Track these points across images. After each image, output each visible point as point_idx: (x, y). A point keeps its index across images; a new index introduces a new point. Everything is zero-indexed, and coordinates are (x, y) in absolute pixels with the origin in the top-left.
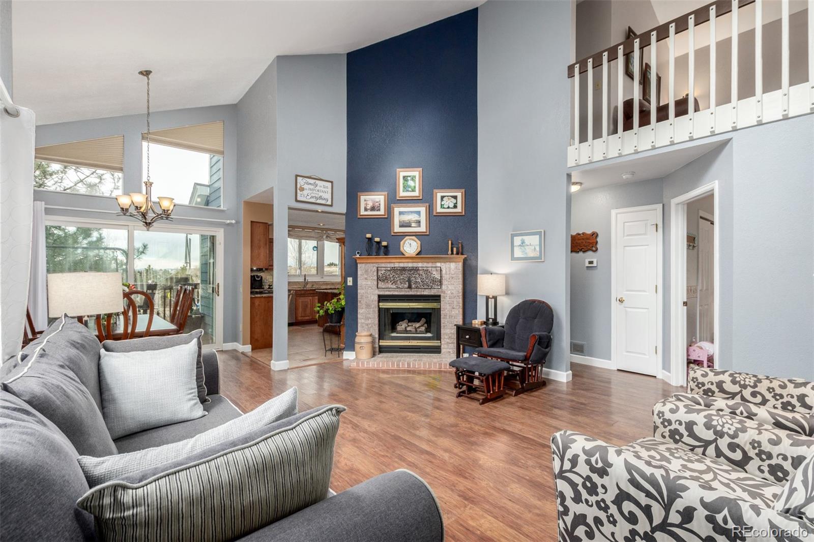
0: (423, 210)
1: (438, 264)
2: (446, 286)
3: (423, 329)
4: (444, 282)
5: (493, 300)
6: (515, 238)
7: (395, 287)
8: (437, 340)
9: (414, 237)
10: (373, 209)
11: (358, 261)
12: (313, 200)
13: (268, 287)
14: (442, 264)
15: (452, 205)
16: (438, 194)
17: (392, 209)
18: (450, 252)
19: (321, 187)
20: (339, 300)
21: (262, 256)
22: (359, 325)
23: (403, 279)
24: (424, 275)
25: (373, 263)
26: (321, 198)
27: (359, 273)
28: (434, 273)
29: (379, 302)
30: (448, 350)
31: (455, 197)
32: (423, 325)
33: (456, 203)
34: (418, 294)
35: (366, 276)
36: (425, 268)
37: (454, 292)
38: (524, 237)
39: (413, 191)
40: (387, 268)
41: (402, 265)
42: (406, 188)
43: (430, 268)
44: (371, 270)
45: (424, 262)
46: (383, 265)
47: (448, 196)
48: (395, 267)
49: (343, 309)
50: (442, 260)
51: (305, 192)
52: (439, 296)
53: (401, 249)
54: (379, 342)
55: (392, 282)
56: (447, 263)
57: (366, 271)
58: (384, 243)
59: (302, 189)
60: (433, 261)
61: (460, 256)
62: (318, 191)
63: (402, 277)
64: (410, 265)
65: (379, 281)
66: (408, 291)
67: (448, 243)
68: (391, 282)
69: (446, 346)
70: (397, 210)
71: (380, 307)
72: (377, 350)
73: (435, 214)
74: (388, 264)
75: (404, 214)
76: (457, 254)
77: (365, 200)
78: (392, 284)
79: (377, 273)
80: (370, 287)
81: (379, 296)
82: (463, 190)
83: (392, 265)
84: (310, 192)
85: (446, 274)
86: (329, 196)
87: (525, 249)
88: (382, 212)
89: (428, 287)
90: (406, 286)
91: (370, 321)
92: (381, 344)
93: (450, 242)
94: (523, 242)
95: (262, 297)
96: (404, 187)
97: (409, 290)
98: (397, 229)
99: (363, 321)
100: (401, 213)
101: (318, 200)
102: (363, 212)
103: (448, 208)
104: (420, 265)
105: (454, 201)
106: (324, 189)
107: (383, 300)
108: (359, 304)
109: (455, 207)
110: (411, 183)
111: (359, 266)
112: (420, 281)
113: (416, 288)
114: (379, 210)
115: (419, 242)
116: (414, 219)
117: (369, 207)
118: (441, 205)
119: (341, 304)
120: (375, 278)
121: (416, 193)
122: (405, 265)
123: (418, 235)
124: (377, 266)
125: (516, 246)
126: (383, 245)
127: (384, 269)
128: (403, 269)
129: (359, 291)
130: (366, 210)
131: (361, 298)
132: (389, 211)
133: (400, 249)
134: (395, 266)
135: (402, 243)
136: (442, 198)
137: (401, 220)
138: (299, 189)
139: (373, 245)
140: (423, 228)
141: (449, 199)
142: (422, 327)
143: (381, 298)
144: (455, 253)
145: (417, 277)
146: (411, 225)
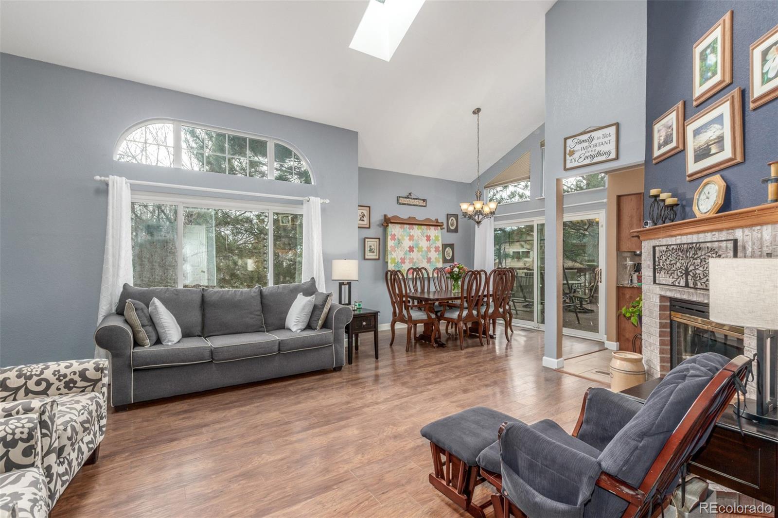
0: (726, 108)
7: (671, 283)
9: (716, 177)
10: (666, 142)
12: (588, 161)
16: (755, 50)
19: (599, 138)
22: (643, 343)
23: (681, 267)
26: (599, 154)
29: (671, 309)
36: (711, 245)
39: (713, 73)
42: (704, 75)
45: (715, 231)
46: (664, 241)
47: (775, 46)
51: (576, 156)
53: (695, 206)
55: (669, 273)
56: (756, 228)
59: (572, 153)
62: (595, 146)
63: (679, 265)
65: (656, 271)
66: (685, 293)
70: (691, 129)
71: (672, 318)
73: (751, 106)
75: (699, 133)
77: (659, 131)
78: (670, 276)
79: (655, 257)
81: (661, 298)
84: (584, 152)
86: (612, 147)
88: (674, 143)
90: (683, 281)
96: (700, 77)
97: (685, 290)
98: (692, 166)
99: (646, 337)
100: (696, 133)
101: (596, 158)
102: (656, 152)
106: (605, 140)
110: (711, 59)
111: (643, 244)
112: (701, 273)
114: (672, 141)
115: (724, 184)
116: (715, 137)
117: (662, 140)
118: (762, 74)
121: (718, 77)
123: (723, 170)
126: (666, 204)
128: (680, 249)
129: (643, 287)
130: (659, 146)
131: (645, 299)
133: (693, 206)
135: (696, 194)
136: (765, 55)
137: (697, 147)
138: (568, 154)
140: (727, 152)
145: (698, 265)
146: (710, 151)
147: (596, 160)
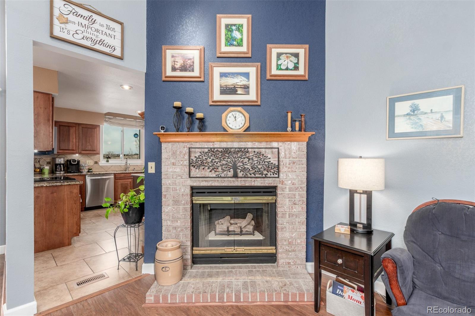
0: (252, 71)
1: (275, 145)
2: (285, 174)
3: (250, 228)
4: (283, 169)
5: (364, 197)
6: (397, 104)
7: (214, 176)
8: (271, 246)
9: (239, 109)
10: (184, 68)
11: (161, 140)
12: (88, 43)
13: (87, 171)
14: (280, 144)
15: (291, 66)
16: (273, 49)
17: (210, 70)
18: (289, 129)
19: (101, 25)
20: (138, 192)
21: (42, 134)
22: (164, 228)
23: (226, 164)
24: (255, 159)
25: (183, 142)
26: (101, 42)
27: (164, 156)
28: (269, 156)
29: (192, 195)
30: (288, 261)
31: (297, 55)
32: (250, 222)
33: (298, 63)
34: (247, 184)
35: (173, 161)
36: (256, 150)
37: (296, 182)
38: (416, 102)
39: (240, 45)
40: (203, 150)
41: (224, 145)
42: (230, 41)
43: (263, 150)
44: (181, 152)
45: (255, 141)
46: (198, 145)
47: (286, 54)
48: (214, 148)
49: (142, 205)
50: (279, 139)
51: (71, 27)
52: (275, 188)
53: (224, 123)
54: (192, 250)
55: (211, 168)
56: (287, 143)
57: (174, 153)
58: (199, 115)
59: (64, 20)
60: (268, 139)
61: (303, 132)
62: (97, 31)
63: (224, 162)
64: (236, 145)
65: (192, 168)
66: (234, 181)
67: (287, 116)
68: (209, 168)
69: (284, 256)
70: (217, 71)
71: (194, 202)
72: (189, 262)
73: (268, 77)
74: (205, 144)
75: (226, 76)
76: (300, 130)
77: (173, 57)
78: (211, 171)
79: (190, 156)
80: (179, 176)
81: (192, 188)
82: (307, 46)
83: (210, 145)
84: (81, 28)
85: (285, 157)
86: (116, 43)
87: (420, 119)
88: (196, 73)
89: (260, 176)
90: (231, 174)
91: (179, 224)
92: (195, 252)
93: (289, 115)
94: (415, 110)
95: (42, 187)
96: (226, 40)
97: (234, 179)
98: (217, 96)
99: (169, 223)
100: (222, 75)
101: (98, 45)
102: (169, 72)
103: (287, 69)
104: (249, 145)
105: (294, 60)
106: (108, 32)
107: (197, 193)
108: (163, 199)
109: (296, 68)
110: (236, 34)
111: (164, 146)
112: (250, 167)
113: (245, 177)
114: (193, 71)
115: (247, 115)
116: (241, 84)
117: (178, 66)
118: (277, 64)
119: (140, 199)
120: (187, 163)
121: (244, 49)
122: (229, 145)
123: (246, 106)
124: (189, 145)
125: (399, 116)
126: (197, 117)
127: (200, 150)
128: (227, 151)
129: (163, 181)
130: (174, 69)
131: (167, 192)
132: (206, 71)
133: (221, 123)
134: (216, 146)
135: (224, 115)
136: (279, 55)
137: (223, 85)
138: (58, 18)
139: (183, 118)
140: (252, 96)
141: (287, 57)
142: (248, 226)
143: (195, 191)
144: (297, 129)
145: (246, 162)
146: (237, 92)
147: (97, 47)
